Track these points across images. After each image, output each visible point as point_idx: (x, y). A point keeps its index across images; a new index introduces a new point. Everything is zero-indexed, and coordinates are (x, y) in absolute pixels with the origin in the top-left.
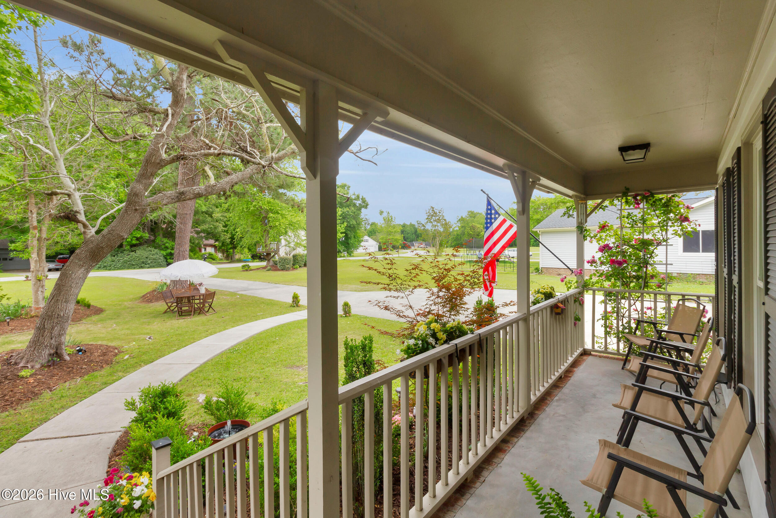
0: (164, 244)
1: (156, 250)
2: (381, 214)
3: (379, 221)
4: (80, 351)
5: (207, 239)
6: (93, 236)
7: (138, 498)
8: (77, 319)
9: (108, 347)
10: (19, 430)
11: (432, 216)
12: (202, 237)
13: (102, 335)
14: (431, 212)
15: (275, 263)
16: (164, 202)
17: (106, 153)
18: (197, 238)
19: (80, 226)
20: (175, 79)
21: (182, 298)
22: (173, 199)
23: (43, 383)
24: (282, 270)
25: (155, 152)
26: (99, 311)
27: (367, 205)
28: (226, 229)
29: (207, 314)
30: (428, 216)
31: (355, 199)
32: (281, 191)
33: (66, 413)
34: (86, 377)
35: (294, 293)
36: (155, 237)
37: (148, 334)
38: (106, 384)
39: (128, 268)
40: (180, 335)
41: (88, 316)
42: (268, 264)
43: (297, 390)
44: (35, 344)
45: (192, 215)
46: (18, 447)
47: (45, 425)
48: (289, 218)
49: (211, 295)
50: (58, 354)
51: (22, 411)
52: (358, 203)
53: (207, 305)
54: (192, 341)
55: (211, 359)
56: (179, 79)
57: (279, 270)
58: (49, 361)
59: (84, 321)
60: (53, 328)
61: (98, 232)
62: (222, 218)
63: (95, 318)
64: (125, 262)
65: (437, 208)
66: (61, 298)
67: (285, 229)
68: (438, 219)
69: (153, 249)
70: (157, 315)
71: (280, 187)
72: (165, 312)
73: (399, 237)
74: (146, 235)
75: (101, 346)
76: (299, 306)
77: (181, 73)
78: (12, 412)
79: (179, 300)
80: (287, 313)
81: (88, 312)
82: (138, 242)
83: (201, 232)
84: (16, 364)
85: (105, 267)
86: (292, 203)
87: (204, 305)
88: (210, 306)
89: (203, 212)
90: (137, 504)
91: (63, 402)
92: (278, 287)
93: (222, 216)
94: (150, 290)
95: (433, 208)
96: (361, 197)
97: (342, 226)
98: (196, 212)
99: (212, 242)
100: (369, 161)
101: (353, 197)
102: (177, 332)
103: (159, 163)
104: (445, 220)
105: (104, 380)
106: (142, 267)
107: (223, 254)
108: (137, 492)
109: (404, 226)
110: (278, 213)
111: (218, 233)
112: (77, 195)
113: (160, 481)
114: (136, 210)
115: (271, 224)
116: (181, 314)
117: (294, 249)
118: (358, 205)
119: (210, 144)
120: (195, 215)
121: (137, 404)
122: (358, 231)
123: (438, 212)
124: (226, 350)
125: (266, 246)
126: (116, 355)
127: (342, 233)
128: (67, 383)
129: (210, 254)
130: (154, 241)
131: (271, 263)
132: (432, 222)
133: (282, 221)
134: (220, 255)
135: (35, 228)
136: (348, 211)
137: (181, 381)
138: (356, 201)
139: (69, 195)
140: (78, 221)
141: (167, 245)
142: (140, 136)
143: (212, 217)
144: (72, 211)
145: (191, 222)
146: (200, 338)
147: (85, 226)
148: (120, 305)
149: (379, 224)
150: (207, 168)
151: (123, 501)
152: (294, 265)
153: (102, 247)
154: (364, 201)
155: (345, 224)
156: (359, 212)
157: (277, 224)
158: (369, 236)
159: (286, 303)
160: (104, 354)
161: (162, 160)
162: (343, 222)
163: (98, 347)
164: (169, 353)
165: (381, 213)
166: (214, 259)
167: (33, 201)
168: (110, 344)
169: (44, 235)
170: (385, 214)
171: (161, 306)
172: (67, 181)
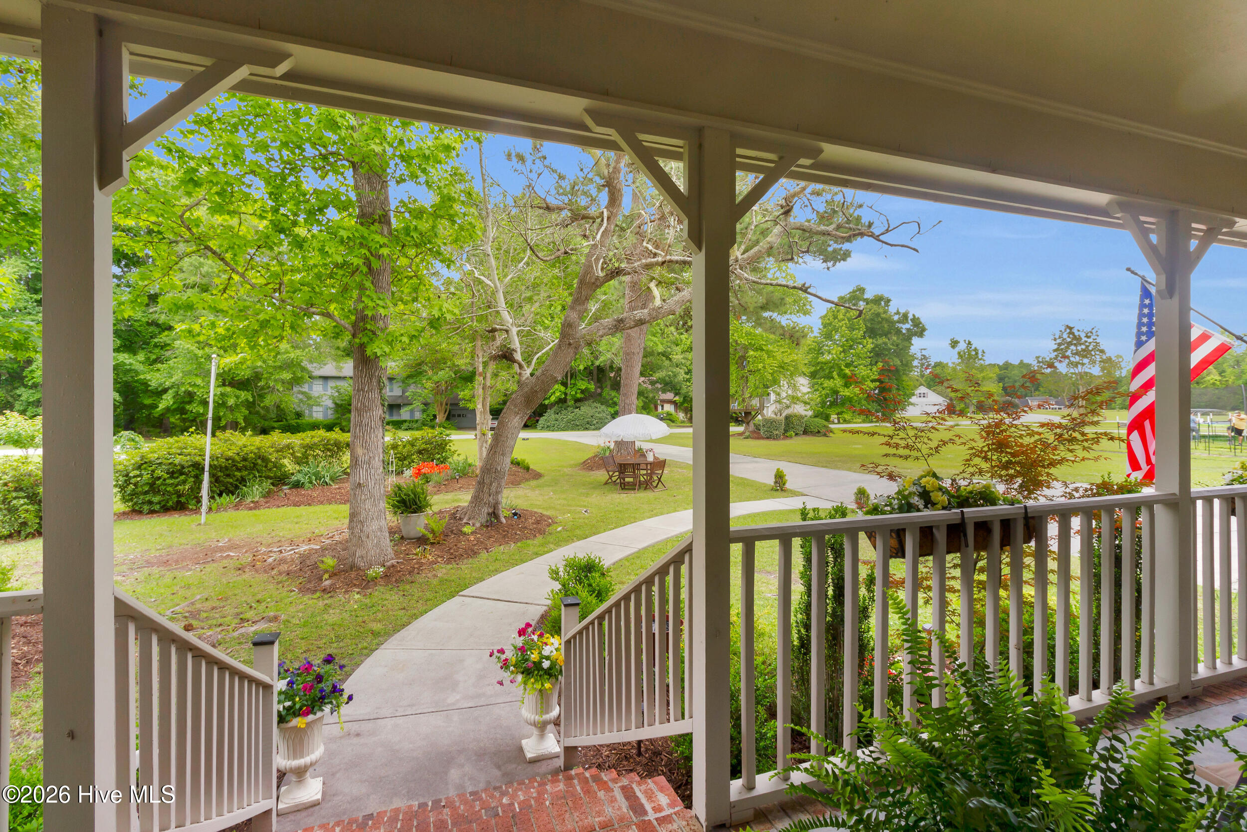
0: (612, 399)
1: (603, 407)
2: (953, 347)
3: (950, 358)
4: (515, 514)
5: (664, 391)
6: (527, 378)
7: (547, 658)
8: (515, 483)
9: (542, 515)
10: (459, 585)
11: (1070, 344)
12: (657, 390)
13: (538, 503)
14: (1065, 336)
15: (757, 427)
16: (601, 333)
17: (545, 280)
18: (652, 391)
19: (516, 366)
20: (611, 170)
21: (624, 465)
22: (610, 329)
23: (482, 542)
24: (768, 438)
25: (588, 268)
26: (538, 476)
27: (923, 330)
28: (688, 377)
29: (656, 490)
30: (1059, 344)
31: (899, 322)
32: (766, 314)
33: (499, 575)
34: (519, 544)
35: (778, 470)
36: (602, 388)
37: (585, 506)
38: (537, 555)
39: (572, 429)
40: (620, 512)
41: (527, 480)
42: (746, 429)
43: (762, 603)
44: (476, 500)
45: (641, 355)
46: (457, 599)
47: (480, 584)
48: (779, 356)
49: (661, 464)
50: (494, 514)
51: (463, 567)
52: (904, 327)
53: (655, 478)
54: (632, 520)
55: (652, 546)
56: (616, 170)
57: (763, 438)
58: (487, 521)
59: (522, 485)
60: (491, 484)
61: (532, 375)
62: (683, 361)
63: (533, 483)
64: (569, 422)
65: (1080, 329)
66: (498, 449)
67: (772, 374)
68: (1083, 350)
69: (599, 405)
70: (596, 486)
71: (764, 308)
72: (606, 483)
73: (994, 388)
74: (592, 387)
75: (536, 513)
76: (785, 491)
77: (618, 162)
78: (455, 566)
79: (623, 468)
80: (765, 498)
81: (527, 476)
82: (582, 396)
83: (656, 382)
84: (461, 519)
85: (548, 427)
86: (781, 332)
87: (651, 477)
88: (659, 480)
89: (659, 354)
90: (546, 664)
91: (497, 565)
92: (757, 462)
93: (684, 358)
94: (591, 455)
95: (1071, 328)
96: (910, 316)
97: (875, 369)
98: (648, 354)
99: (670, 396)
100: (902, 246)
101: (896, 318)
102: (617, 508)
103: (594, 283)
104: (1102, 351)
105: (536, 550)
106: (586, 429)
107: (686, 414)
108: (546, 651)
109: (1007, 366)
110: (762, 350)
111: (678, 383)
112: (514, 330)
113: (568, 642)
114: (570, 344)
115: (751, 367)
116: (625, 487)
117: (788, 407)
118: (904, 331)
119: (654, 250)
120: (645, 356)
121: (561, 573)
122: (905, 378)
123: (1083, 335)
124: (672, 537)
125: (743, 400)
126: (549, 525)
127: (872, 381)
128: (502, 547)
129: (668, 414)
130: (600, 395)
131: (752, 427)
132: (1068, 357)
133: (768, 361)
134: (681, 416)
135: (480, 375)
136: (885, 344)
137: (614, 564)
138: (900, 325)
139: (507, 331)
140: (513, 360)
141: (615, 399)
142: (572, 250)
143: (670, 360)
144: (509, 348)
145: (640, 364)
146: (643, 519)
147: (521, 367)
148: (560, 471)
149: (950, 365)
150: (652, 285)
151: (533, 656)
152: (786, 431)
153: (536, 391)
154: (916, 322)
155: (880, 365)
156: (906, 344)
157: (760, 366)
158: (929, 387)
159: (765, 485)
160: (538, 522)
161: (597, 278)
162: (876, 362)
163: (533, 514)
164: (605, 531)
165: (954, 344)
166: (673, 422)
167: (479, 343)
168: (545, 513)
169: (488, 384)
170: (962, 346)
171: (602, 475)
172: (505, 315)
